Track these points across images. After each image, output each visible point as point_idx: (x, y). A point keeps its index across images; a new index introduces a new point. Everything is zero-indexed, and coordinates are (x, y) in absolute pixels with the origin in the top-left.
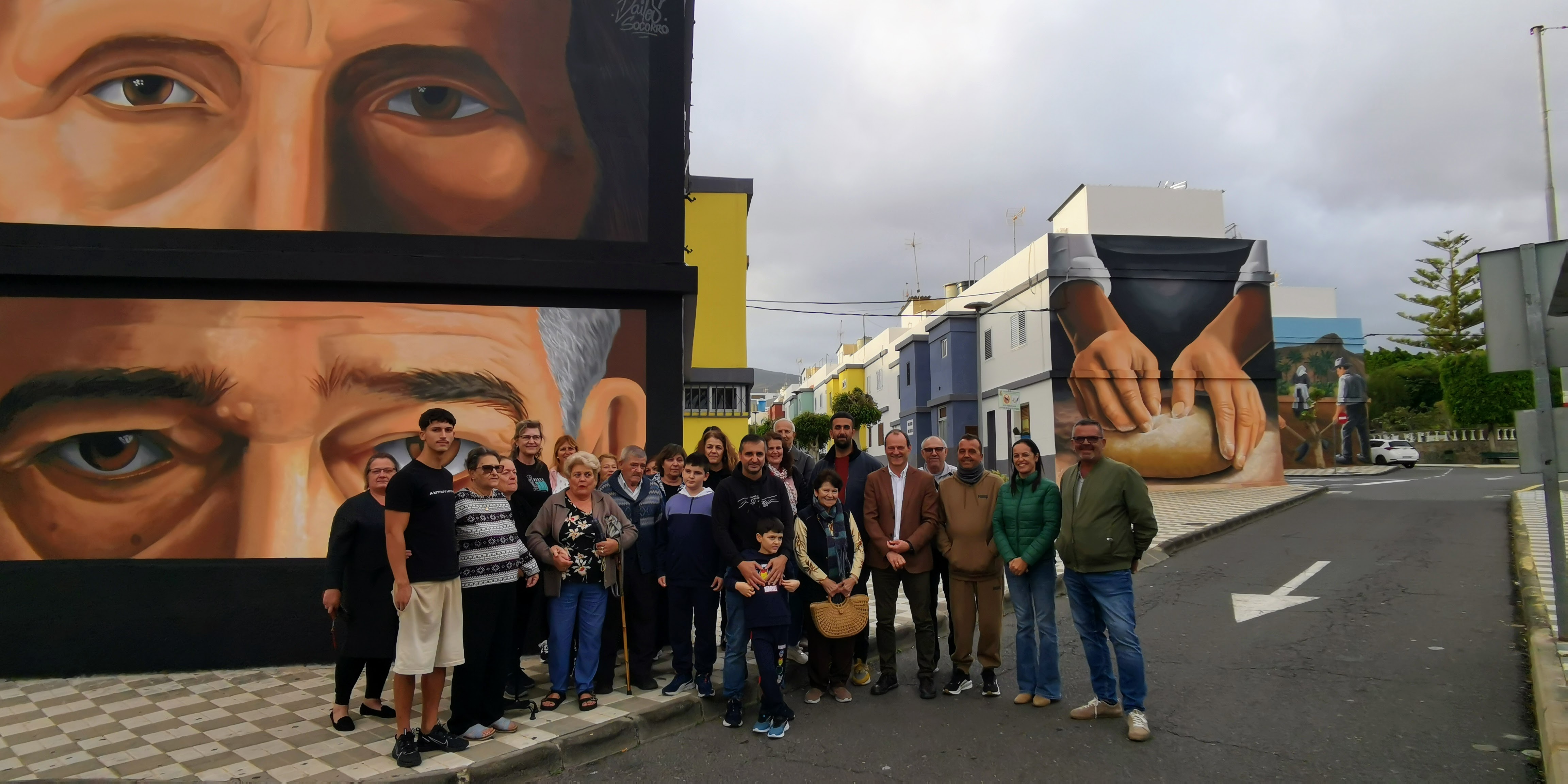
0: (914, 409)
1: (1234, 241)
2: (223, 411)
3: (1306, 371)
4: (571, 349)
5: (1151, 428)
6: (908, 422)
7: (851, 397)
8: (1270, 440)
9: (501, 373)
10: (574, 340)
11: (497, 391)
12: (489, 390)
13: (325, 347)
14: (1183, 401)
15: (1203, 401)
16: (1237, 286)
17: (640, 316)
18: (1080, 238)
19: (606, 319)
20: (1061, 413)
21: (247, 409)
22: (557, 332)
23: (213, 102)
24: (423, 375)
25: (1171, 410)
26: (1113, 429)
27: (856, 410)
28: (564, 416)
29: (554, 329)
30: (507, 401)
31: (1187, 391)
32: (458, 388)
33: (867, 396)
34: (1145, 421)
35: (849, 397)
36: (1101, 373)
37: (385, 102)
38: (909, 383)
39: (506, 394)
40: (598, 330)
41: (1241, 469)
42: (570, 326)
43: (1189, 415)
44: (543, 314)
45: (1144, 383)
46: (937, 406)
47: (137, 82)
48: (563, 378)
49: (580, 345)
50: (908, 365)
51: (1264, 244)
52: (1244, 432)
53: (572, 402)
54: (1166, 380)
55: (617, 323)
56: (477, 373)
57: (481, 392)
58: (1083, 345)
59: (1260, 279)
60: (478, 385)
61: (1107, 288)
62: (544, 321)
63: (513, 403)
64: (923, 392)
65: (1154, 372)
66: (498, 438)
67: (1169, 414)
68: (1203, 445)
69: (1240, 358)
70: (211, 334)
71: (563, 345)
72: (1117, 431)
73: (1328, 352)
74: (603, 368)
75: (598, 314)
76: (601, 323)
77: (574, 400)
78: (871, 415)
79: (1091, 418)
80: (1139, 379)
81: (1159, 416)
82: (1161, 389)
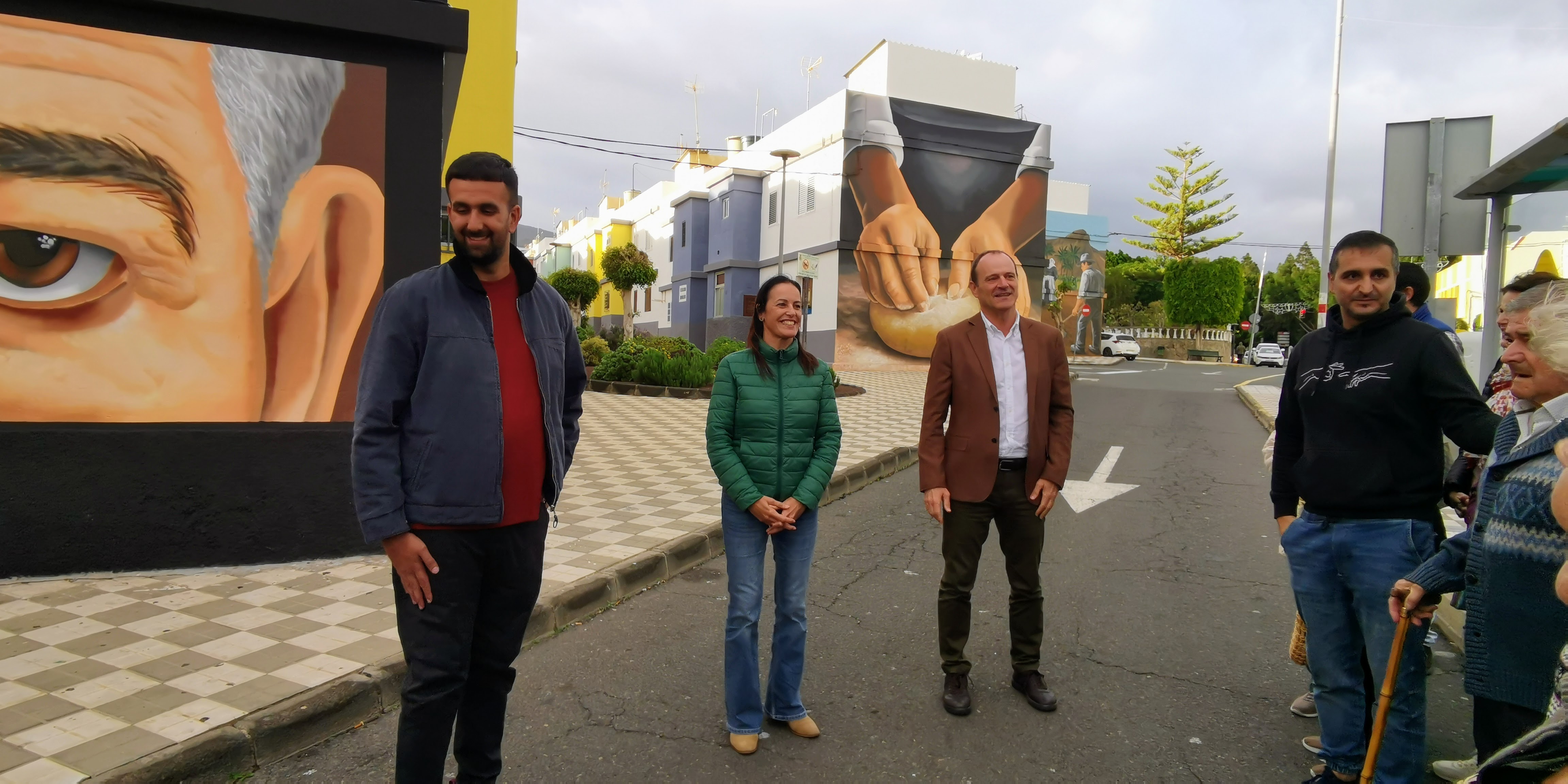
0: (688, 273)
1: (1019, 122)
3: (1055, 264)
4: (265, 115)
5: (927, 308)
6: (681, 287)
7: (624, 253)
9: (147, 142)
10: (269, 102)
11: (140, 170)
12: (129, 168)
14: (958, 283)
16: (1020, 169)
18: (877, 100)
19: (323, 76)
20: (845, 286)
22: (244, 88)
25: (947, 291)
26: (893, 307)
27: (629, 268)
28: (252, 217)
29: (238, 82)
30: (158, 187)
31: (963, 272)
32: (75, 159)
33: (642, 253)
34: (923, 301)
35: (621, 253)
36: (887, 249)
38: (684, 245)
39: (156, 177)
40: (309, 89)
43: (963, 297)
44: (219, 55)
45: (925, 261)
46: (715, 271)
48: (252, 159)
49: (280, 111)
50: (684, 225)
51: (1048, 128)
53: (265, 195)
54: (946, 259)
55: (341, 83)
56: (106, 139)
57: (116, 171)
58: (872, 216)
59: (1041, 164)
60: (110, 158)
61: (898, 157)
62: (222, 67)
63: (165, 190)
64: (700, 256)
65: (936, 252)
67: (945, 295)
69: (1014, 245)
71: (251, 109)
72: (896, 309)
73: (1076, 247)
74: (316, 148)
75: (311, 65)
76: (314, 81)
77: (269, 194)
78: (646, 275)
79: (873, 294)
80: (921, 257)
81: (936, 296)
82: (940, 269)
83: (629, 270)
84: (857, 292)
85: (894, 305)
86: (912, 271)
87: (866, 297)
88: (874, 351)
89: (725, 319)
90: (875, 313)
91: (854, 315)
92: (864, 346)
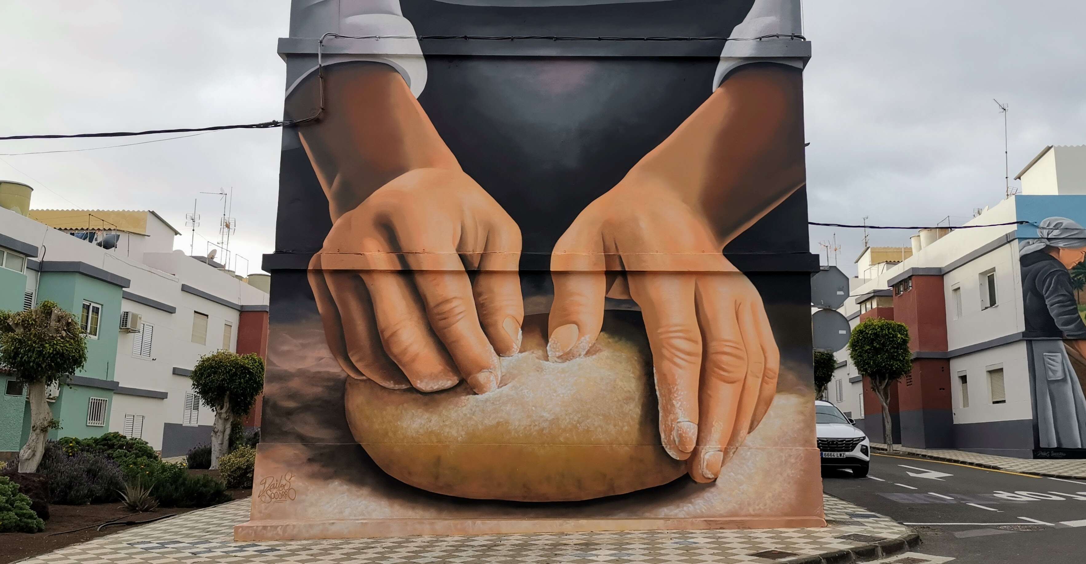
14: (574, 323)
15: (626, 324)
16: (722, 69)
25: (547, 342)
26: (404, 387)
31: (585, 300)
34: (481, 369)
36: (384, 261)
43: (588, 353)
45: (483, 281)
59: (778, 51)
61: (416, 79)
65: (509, 261)
69: (718, 228)
80: (472, 274)
81: (516, 357)
82: (525, 294)
84: (317, 359)
85: (408, 381)
86: (454, 304)
87: (338, 370)
90: (358, 402)
92: (328, 478)
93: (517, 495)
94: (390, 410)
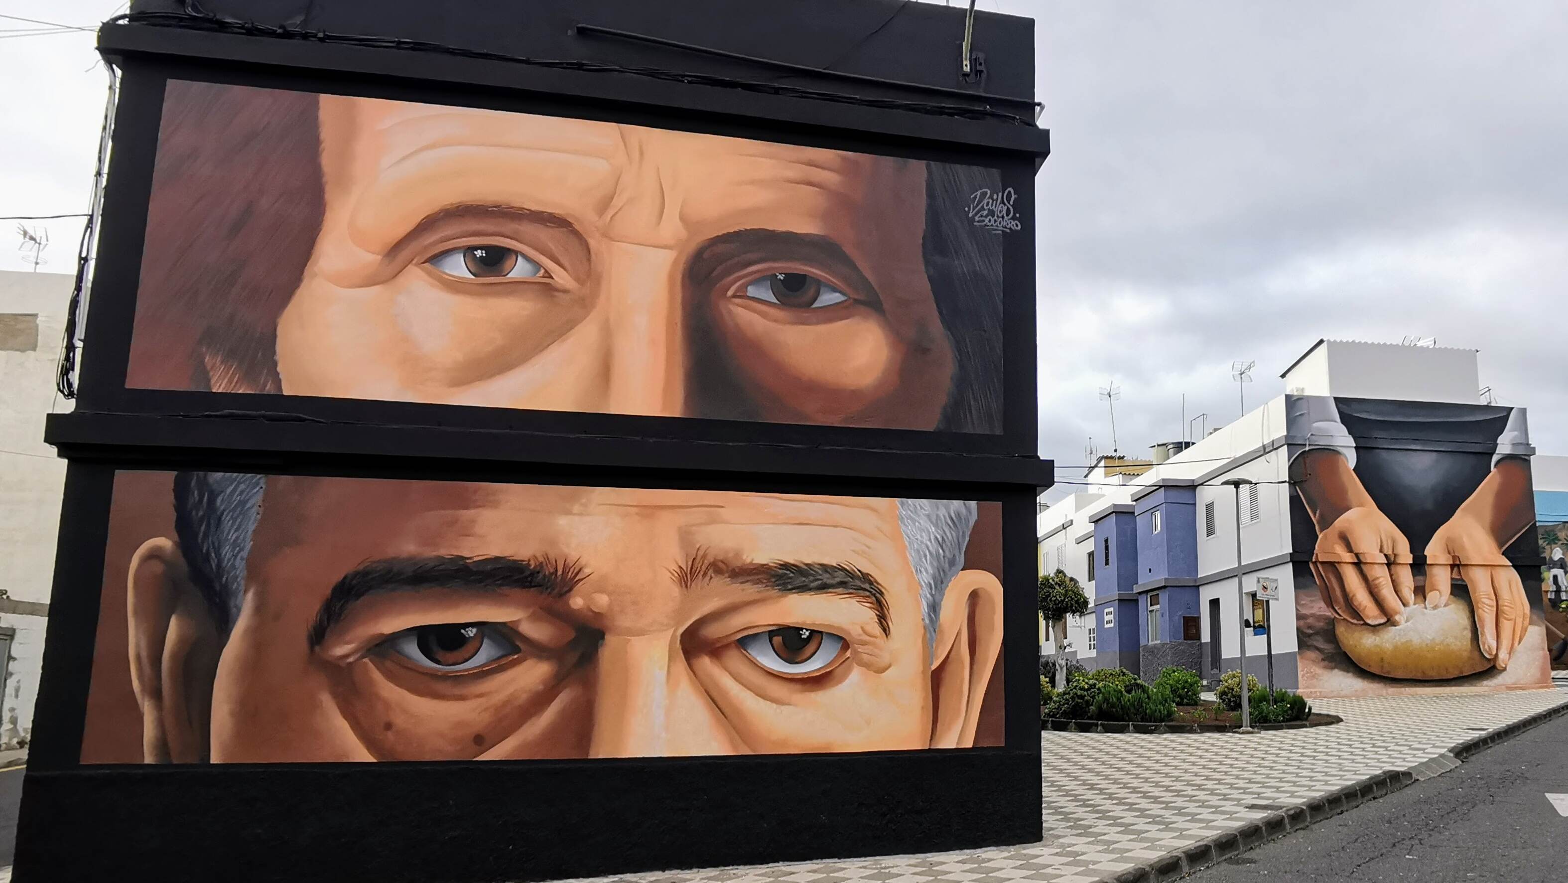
0: (1115, 594)
1: (1488, 408)
2: (577, 602)
3: (1563, 554)
4: (930, 540)
5: (1403, 622)
8: (1536, 635)
9: (862, 565)
10: (933, 532)
11: (858, 583)
12: (851, 582)
13: (685, 536)
14: (1437, 590)
15: (1460, 590)
16: (1495, 458)
17: (996, 507)
18: (1320, 400)
19: (964, 511)
20: (1303, 602)
21: (602, 601)
22: (917, 524)
23: (561, 278)
24: (786, 566)
25: (1425, 600)
26: (1362, 622)
27: (1060, 597)
28: (924, 609)
29: (914, 521)
30: (868, 594)
31: (1442, 578)
32: (821, 580)
33: (1072, 579)
34: (1396, 613)
36: (1348, 557)
37: (745, 287)
39: (867, 586)
40: (956, 521)
41: (1505, 669)
42: (928, 516)
43: (1445, 606)
44: (902, 504)
45: (1393, 567)
46: (1147, 592)
47: (479, 253)
48: (922, 570)
49: (939, 537)
50: (1106, 541)
51: (1523, 411)
52: (1506, 626)
53: (932, 595)
54: (1419, 566)
55: (974, 517)
56: (839, 565)
57: (843, 584)
58: (1326, 524)
59: (1520, 451)
60: (840, 577)
61: (1351, 459)
62: (904, 513)
63: (874, 595)
64: (1128, 576)
65: (1406, 557)
66: (861, 631)
67: (1423, 605)
68: (1460, 641)
69: (1500, 541)
70: (563, 521)
71: (922, 537)
72: (1366, 624)
74: (961, 560)
75: (956, 505)
76: (958, 515)
77: (934, 593)
79: (1336, 608)
80: (1389, 565)
81: (1412, 607)
82: (1414, 575)
83: (1059, 599)
84: (1319, 608)
85: (1363, 620)
86: (1381, 580)
87: (1329, 613)
88: (1345, 673)
89: (1163, 645)
90: (1341, 630)
91: (1317, 633)
92: (1332, 668)
93: (1419, 676)
94: (1357, 635)
